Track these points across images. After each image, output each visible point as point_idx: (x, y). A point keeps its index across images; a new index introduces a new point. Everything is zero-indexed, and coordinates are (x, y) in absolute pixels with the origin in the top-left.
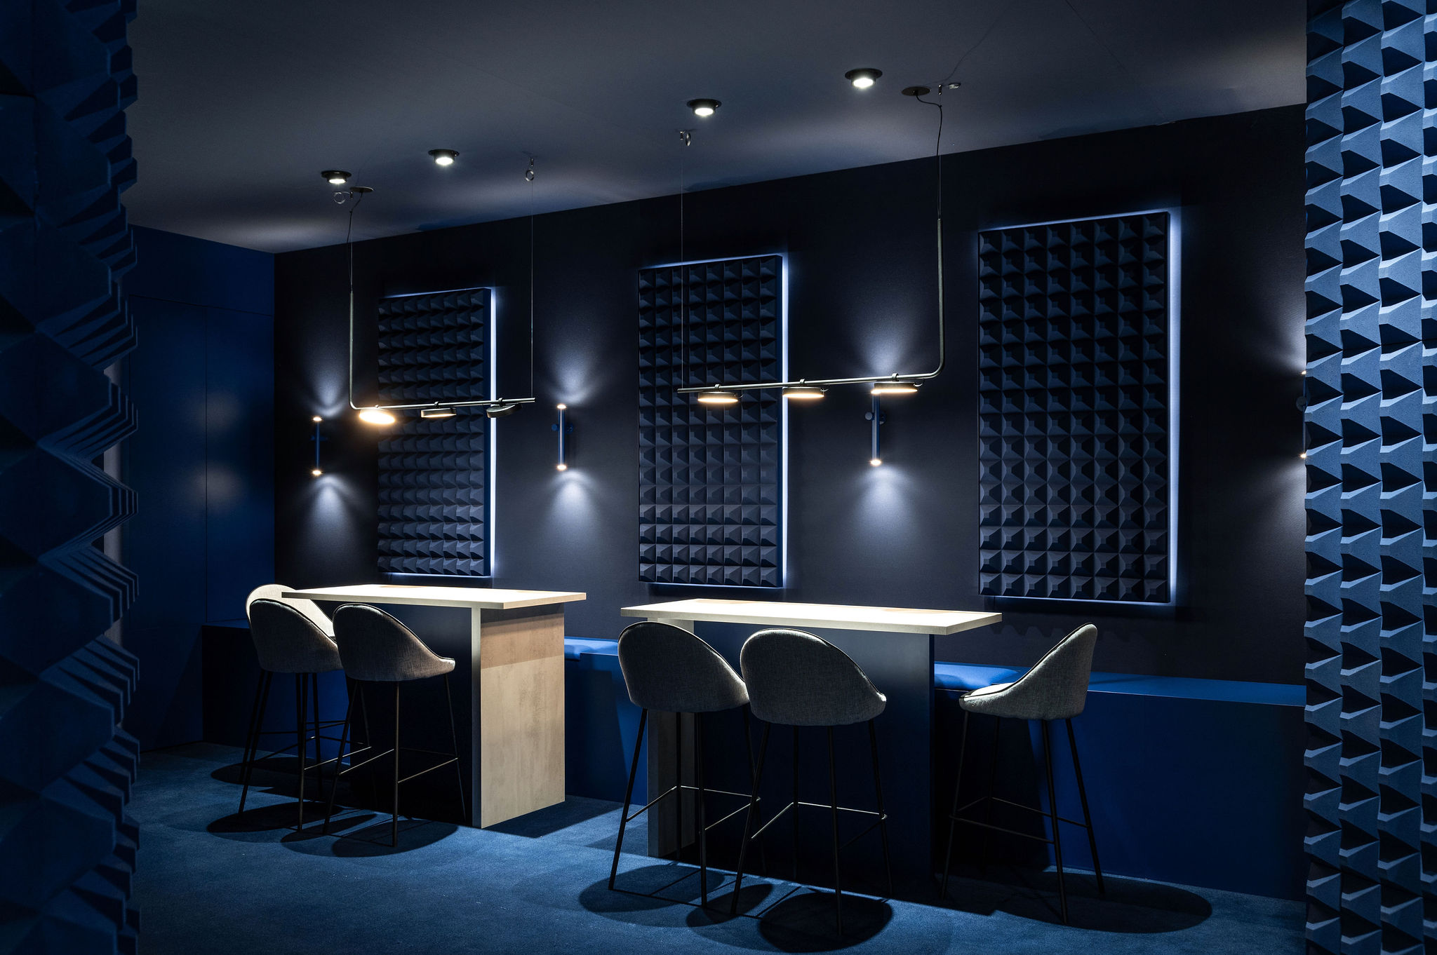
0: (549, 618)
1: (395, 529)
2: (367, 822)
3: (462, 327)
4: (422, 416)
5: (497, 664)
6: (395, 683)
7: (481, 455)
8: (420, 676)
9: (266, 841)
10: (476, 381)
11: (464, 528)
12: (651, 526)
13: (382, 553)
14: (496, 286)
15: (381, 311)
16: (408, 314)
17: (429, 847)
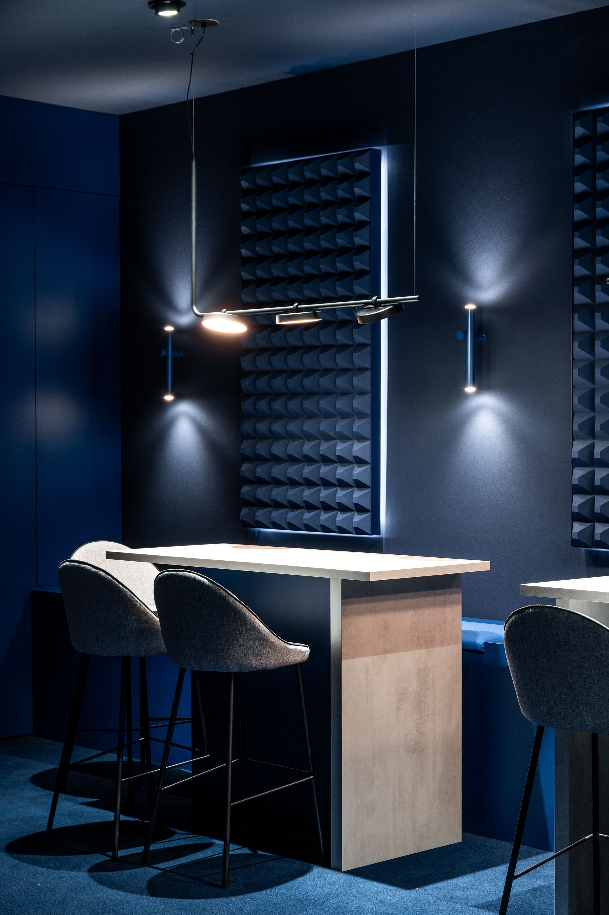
0: (439, 595)
1: (261, 471)
2: (199, 853)
3: (343, 202)
4: (278, 322)
5: (365, 654)
6: (228, 675)
7: (368, 374)
8: (261, 667)
9: (71, 869)
10: (361, 273)
11: (346, 470)
12: (589, 469)
13: (247, 503)
14: (388, 144)
15: (244, 184)
16: (277, 188)
17: (268, 891)
